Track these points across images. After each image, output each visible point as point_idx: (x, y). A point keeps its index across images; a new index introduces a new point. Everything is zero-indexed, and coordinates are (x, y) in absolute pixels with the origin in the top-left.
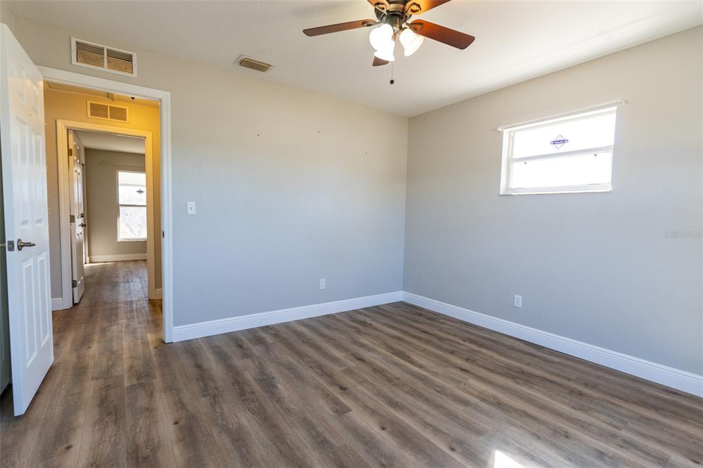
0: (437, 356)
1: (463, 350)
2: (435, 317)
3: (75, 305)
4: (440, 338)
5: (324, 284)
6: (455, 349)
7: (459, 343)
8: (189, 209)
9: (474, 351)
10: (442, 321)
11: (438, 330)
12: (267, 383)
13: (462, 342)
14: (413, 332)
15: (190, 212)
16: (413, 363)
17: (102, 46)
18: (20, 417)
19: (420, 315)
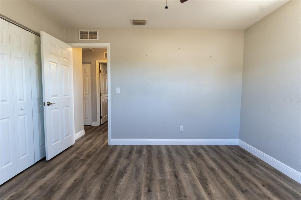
0: (228, 190)
1: (255, 192)
2: (254, 161)
3: (101, 125)
4: (243, 178)
5: (182, 129)
6: (249, 190)
7: (257, 186)
8: (117, 91)
9: (265, 196)
10: (258, 165)
11: (248, 171)
12: (121, 174)
13: (260, 185)
14: (227, 168)
15: (117, 92)
16: (206, 189)
17: (87, 31)
18: (48, 161)
19: (243, 157)
